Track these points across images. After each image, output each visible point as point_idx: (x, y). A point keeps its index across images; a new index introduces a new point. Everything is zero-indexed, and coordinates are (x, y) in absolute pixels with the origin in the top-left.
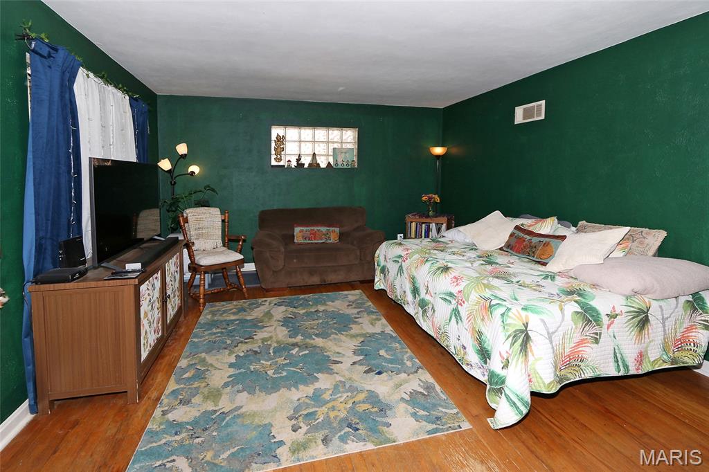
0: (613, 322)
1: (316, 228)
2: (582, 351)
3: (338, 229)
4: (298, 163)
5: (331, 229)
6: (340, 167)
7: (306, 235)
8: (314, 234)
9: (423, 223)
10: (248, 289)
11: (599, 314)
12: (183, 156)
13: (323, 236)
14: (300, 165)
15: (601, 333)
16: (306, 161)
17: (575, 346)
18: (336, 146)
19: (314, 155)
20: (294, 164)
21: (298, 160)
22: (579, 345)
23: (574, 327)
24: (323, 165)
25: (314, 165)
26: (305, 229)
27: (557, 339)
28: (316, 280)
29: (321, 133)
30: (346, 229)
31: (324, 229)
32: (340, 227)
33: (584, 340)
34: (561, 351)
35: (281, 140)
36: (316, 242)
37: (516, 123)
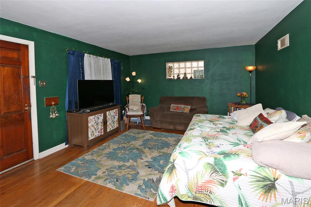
0: (237, 178)
1: (179, 106)
2: (211, 187)
3: (190, 107)
4: (178, 78)
5: (186, 106)
6: (197, 78)
7: (174, 108)
8: (178, 107)
9: (237, 108)
10: (145, 126)
11: (226, 170)
12: (134, 76)
13: (182, 109)
14: (179, 78)
15: (226, 182)
16: (182, 77)
17: (205, 183)
18: (195, 69)
19: (185, 73)
20: (176, 77)
21: (178, 76)
22: (209, 183)
23: (204, 171)
24: (189, 78)
25: (185, 78)
26: (175, 105)
27: (192, 174)
28: (171, 127)
29: (188, 64)
30: (194, 107)
31: (183, 106)
32: (192, 106)
33: (211, 181)
34: (195, 182)
35: (170, 68)
36: (178, 111)
37: (278, 50)
